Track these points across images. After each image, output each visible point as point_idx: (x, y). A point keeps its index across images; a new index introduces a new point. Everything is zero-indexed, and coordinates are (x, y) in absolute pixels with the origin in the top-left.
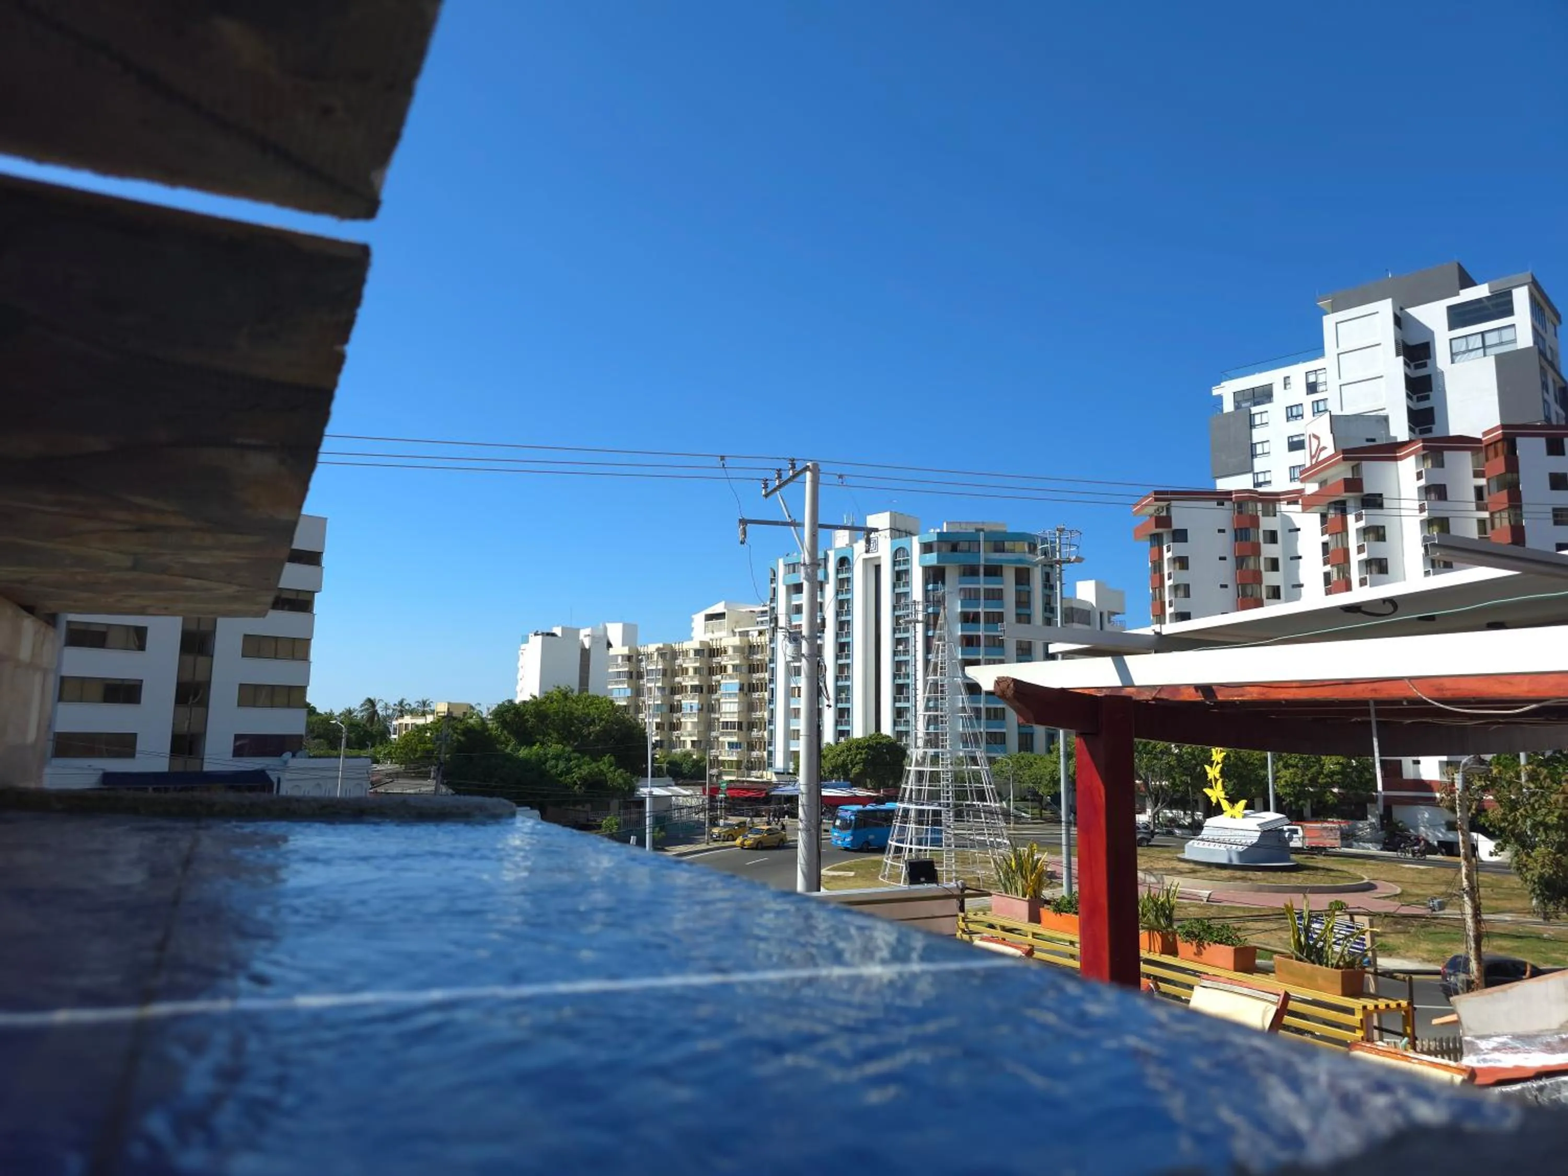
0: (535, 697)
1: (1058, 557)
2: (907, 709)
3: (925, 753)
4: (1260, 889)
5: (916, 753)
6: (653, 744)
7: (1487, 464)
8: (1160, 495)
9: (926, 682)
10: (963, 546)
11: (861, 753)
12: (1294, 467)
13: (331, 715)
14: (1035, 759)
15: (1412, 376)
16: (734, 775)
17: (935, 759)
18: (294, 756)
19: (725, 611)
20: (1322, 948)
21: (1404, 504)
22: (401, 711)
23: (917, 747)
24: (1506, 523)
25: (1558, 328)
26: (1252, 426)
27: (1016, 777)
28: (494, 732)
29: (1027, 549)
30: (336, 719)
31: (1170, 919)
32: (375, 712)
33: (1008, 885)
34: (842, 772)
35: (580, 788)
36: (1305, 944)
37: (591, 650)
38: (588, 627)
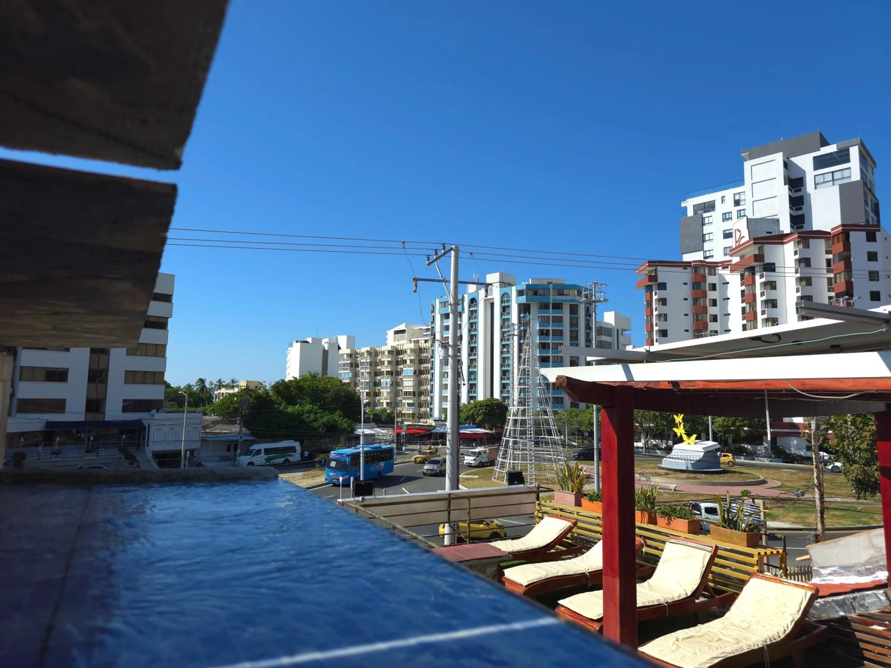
0: (295, 378)
1: (594, 299)
2: (508, 384)
3: (518, 409)
4: (703, 484)
5: (513, 409)
6: (364, 404)
7: (833, 247)
8: (651, 263)
9: (519, 369)
10: (541, 292)
11: (482, 409)
12: (726, 248)
13: (179, 388)
14: (580, 412)
15: (793, 196)
16: (411, 421)
17: (524, 412)
18: (157, 412)
19: (406, 329)
20: (736, 520)
21: (787, 270)
22: (219, 386)
23: (513, 406)
24: (843, 280)
25: (874, 170)
26: (703, 224)
27: (569, 422)
28: (273, 398)
29: (576, 294)
30: (181, 390)
31: (653, 504)
32: (205, 386)
33: (564, 486)
34: (472, 420)
35: (323, 430)
36: (727, 519)
37: (329, 351)
38: (327, 338)
